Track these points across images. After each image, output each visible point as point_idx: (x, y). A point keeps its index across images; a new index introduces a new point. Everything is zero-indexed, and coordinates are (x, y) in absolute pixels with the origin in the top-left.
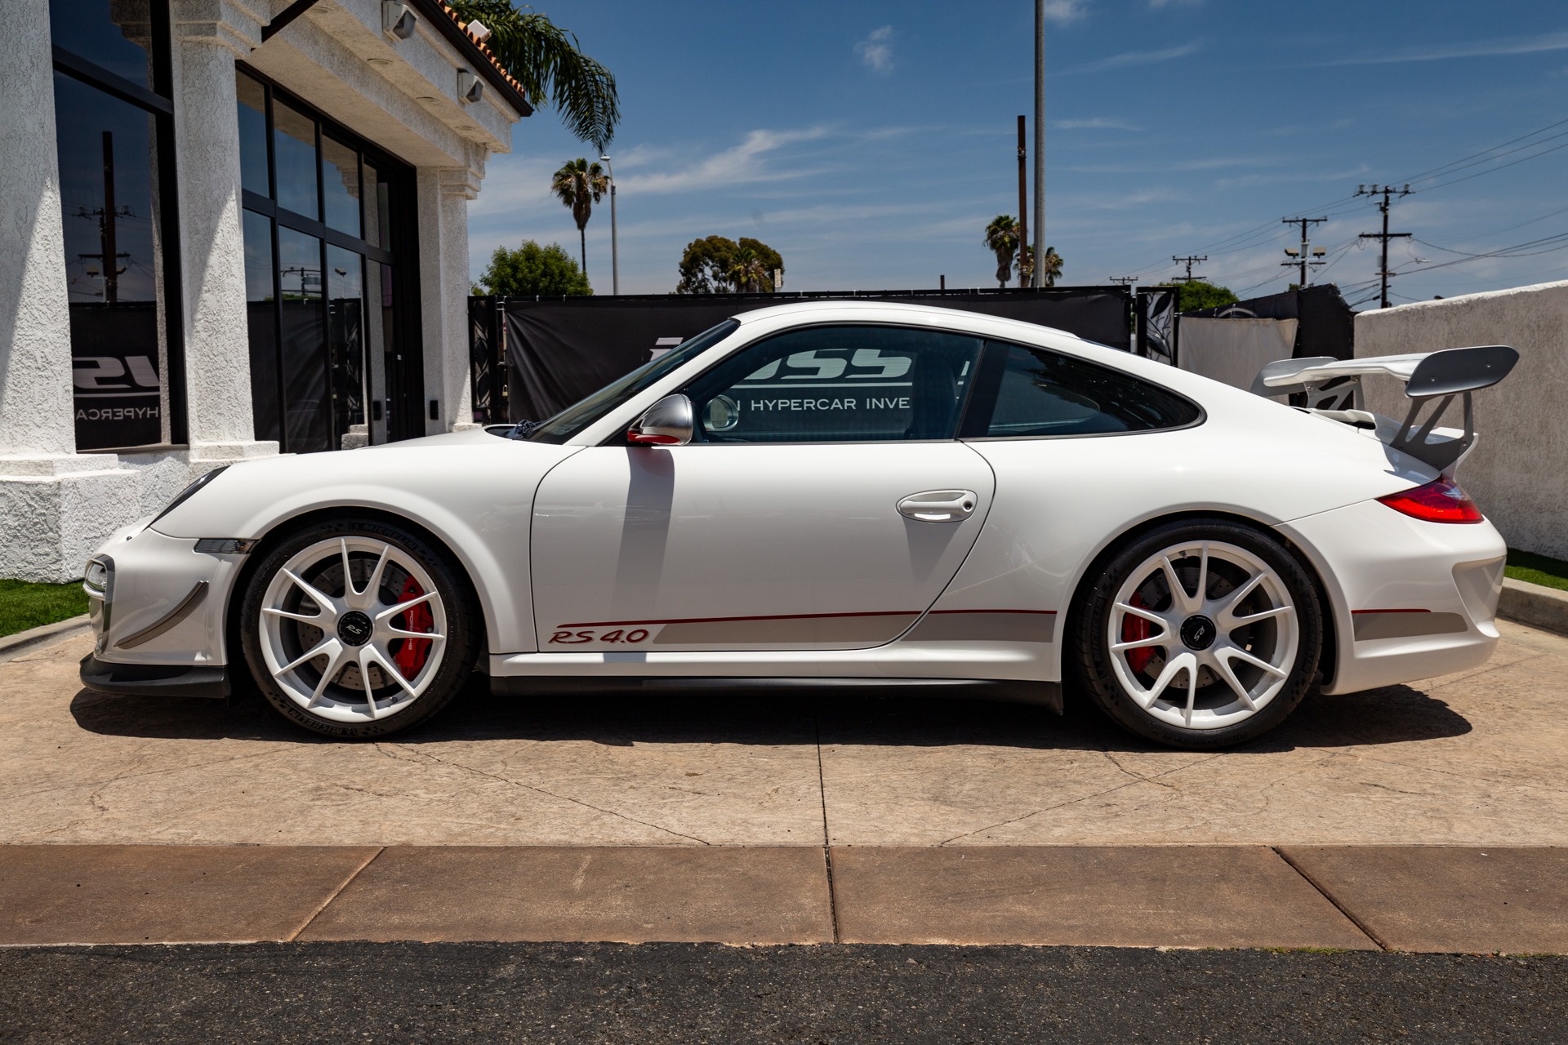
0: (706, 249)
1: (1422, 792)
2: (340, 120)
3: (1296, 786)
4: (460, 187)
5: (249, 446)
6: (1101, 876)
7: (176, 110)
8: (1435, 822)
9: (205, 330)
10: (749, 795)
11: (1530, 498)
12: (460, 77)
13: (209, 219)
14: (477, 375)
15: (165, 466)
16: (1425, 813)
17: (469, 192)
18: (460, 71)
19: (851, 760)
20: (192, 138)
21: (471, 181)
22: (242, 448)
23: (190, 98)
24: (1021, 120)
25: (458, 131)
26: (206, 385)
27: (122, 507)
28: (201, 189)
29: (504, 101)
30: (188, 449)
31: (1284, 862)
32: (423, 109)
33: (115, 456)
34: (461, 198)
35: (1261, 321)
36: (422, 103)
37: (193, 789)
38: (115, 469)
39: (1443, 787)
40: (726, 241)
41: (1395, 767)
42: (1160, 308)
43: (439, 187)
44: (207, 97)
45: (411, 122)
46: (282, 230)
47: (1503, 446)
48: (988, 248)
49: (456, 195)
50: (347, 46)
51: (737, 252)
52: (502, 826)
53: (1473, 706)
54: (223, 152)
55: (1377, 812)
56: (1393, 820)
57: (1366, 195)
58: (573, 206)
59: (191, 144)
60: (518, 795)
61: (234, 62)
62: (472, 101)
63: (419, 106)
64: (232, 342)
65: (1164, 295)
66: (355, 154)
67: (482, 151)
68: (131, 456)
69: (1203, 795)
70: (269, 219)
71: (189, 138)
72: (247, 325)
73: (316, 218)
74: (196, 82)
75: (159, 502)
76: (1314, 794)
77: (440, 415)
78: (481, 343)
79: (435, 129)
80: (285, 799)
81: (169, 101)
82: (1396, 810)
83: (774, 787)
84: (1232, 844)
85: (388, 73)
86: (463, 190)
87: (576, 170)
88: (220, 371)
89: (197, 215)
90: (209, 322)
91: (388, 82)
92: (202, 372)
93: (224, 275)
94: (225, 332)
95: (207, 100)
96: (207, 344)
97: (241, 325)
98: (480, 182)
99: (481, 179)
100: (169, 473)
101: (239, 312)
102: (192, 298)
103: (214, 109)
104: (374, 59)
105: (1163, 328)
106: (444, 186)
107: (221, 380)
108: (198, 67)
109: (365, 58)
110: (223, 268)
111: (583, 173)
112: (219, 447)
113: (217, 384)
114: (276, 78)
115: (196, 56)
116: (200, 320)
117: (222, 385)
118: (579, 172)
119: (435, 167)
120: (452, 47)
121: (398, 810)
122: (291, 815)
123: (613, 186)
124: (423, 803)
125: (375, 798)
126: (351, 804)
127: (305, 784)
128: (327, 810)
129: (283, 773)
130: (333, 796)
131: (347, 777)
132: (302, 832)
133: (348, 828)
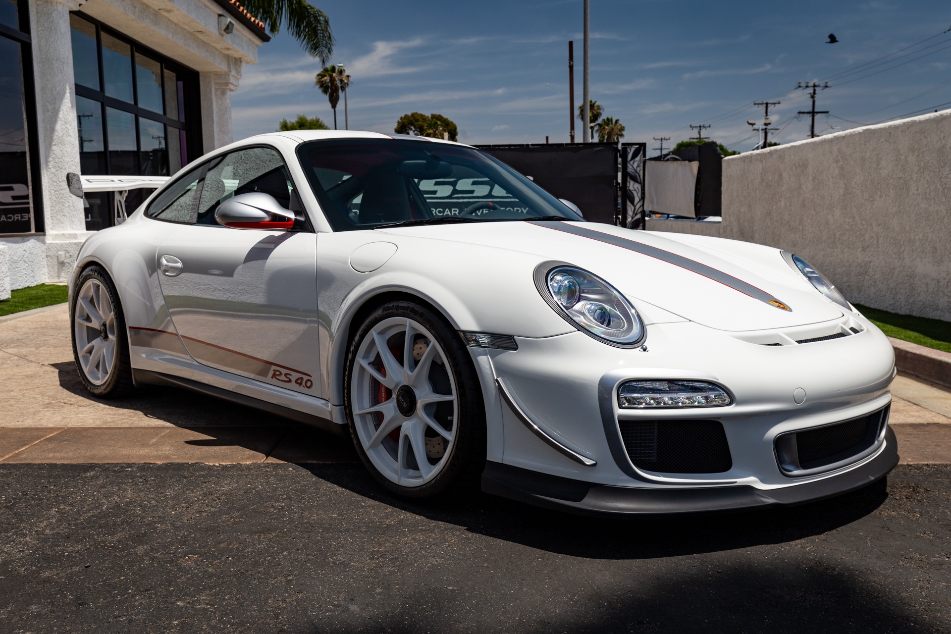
0: (410, 120)
2: (147, 45)
4: (224, 86)
5: (81, 234)
7: (32, 40)
9: (54, 167)
12: (220, 19)
13: (55, 103)
15: (30, 245)
17: (231, 87)
18: (220, 15)
20: (43, 56)
21: (232, 80)
22: (76, 235)
23: (41, 33)
24: (571, 43)
25: (223, 51)
26: (55, 199)
28: (49, 86)
29: (251, 33)
30: (45, 235)
32: (198, 38)
34: (227, 90)
36: (197, 34)
40: (422, 116)
42: (634, 156)
43: (213, 84)
45: (191, 46)
46: (109, 109)
49: (224, 89)
50: (144, 2)
51: (429, 122)
54: (62, 64)
57: (802, 88)
58: (328, 94)
59: (43, 60)
61: (69, 11)
62: (228, 33)
63: (195, 36)
65: (637, 148)
66: (159, 64)
67: (239, 63)
68: (8, 239)
70: (100, 103)
71: (42, 56)
73: (131, 102)
74: (45, 24)
75: (26, 265)
79: (207, 50)
80: (30, 408)
81: (28, 35)
85: (172, 16)
86: (227, 85)
87: (329, 72)
88: (64, 191)
89: (47, 101)
90: (56, 163)
91: (173, 22)
92: (52, 191)
93: (65, 136)
94: (65, 169)
95: (52, 34)
96: (55, 175)
97: (76, 164)
98: (238, 81)
99: (239, 79)
100: (33, 249)
101: (74, 157)
102: (46, 149)
103: (56, 40)
104: (163, 9)
105: (637, 167)
106: (216, 83)
107: (64, 196)
108: (46, 15)
109: (157, 8)
110: (64, 132)
111: (334, 75)
112: (63, 234)
113: (62, 198)
114: (102, 20)
115: (44, 9)
116: (51, 161)
117: (65, 199)
118: (332, 73)
119: (210, 72)
120: (213, 2)
121: (85, 412)
122: (28, 415)
123: (352, 81)
124: (100, 409)
125: (76, 407)
126: (63, 410)
127: (44, 401)
128: (48, 413)
129: (36, 397)
130: (55, 407)
131: (68, 398)
132: (29, 422)
133: (54, 420)
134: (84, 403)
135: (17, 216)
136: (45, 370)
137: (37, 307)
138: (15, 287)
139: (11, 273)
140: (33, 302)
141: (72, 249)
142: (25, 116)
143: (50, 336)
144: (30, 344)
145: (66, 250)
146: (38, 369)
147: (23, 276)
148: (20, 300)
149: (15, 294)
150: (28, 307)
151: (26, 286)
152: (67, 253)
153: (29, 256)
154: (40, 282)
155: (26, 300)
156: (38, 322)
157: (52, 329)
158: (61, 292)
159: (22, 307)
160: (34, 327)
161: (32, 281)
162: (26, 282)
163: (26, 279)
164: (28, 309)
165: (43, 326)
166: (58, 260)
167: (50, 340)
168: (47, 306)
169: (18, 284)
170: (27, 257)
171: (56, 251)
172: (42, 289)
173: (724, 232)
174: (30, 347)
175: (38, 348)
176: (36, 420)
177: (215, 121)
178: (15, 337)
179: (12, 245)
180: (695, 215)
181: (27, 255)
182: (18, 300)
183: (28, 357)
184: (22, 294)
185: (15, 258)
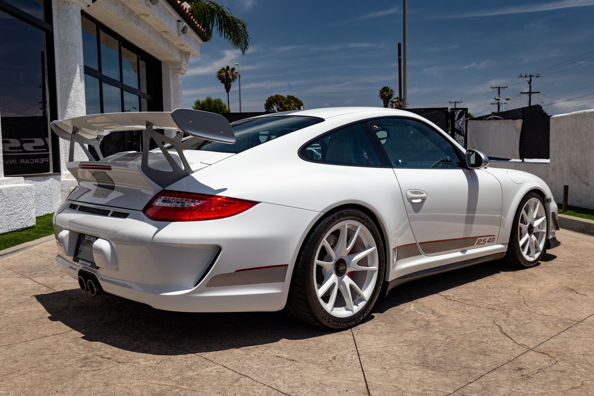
0: (274, 99)
2: (129, 40)
4: (178, 69)
7: (54, 30)
10: (320, 361)
12: (178, 23)
13: (69, 77)
15: (50, 182)
17: (183, 71)
18: (178, 21)
19: (370, 335)
20: (62, 42)
21: (183, 67)
23: (61, 25)
24: (399, 45)
25: (178, 46)
27: (25, 200)
28: (66, 64)
29: (197, 35)
30: (60, 175)
32: (164, 37)
33: (23, 178)
34: (179, 74)
35: (506, 121)
36: (163, 34)
37: (18, 358)
38: (22, 184)
40: (282, 96)
42: (460, 117)
43: (171, 69)
45: (158, 41)
46: (104, 84)
48: (380, 98)
49: (177, 73)
50: (131, 8)
51: (286, 100)
52: (184, 387)
54: (75, 48)
57: (523, 78)
58: (224, 84)
59: (61, 44)
60: (194, 362)
61: (80, 11)
62: (183, 34)
63: (161, 35)
65: (462, 112)
66: (136, 55)
67: (188, 55)
70: (98, 79)
71: (60, 42)
73: (119, 80)
74: (64, 18)
75: (47, 197)
79: (168, 45)
80: (67, 366)
81: (51, 26)
83: (333, 356)
85: (148, 20)
86: (180, 70)
87: (225, 70)
89: (64, 75)
91: (148, 24)
92: (66, 142)
93: (76, 101)
95: (68, 26)
98: (187, 69)
99: (187, 67)
100: (52, 185)
103: (71, 30)
104: (142, 14)
105: (461, 125)
106: (172, 69)
108: (64, 12)
109: (138, 13)
110: (76, 98)
111: (228, 72)
114: (101, 21)
115: (63, 7)
119: (169, 61)
120: (175, 11)
121: (127, 374)
122: (67, 379)
123: (240, 75)
124: (141, 369)
125: (116, 365)
126: (102, 370)
127: (81, 354)
128: (88, 375)
129: (70, 346)
130: (93, 364)
131: (104, 349)
132: (70, 392)
133: (97, 389)
134: (122, 357)
135: (36, 160)
138: (39, 215)
142: (47, 86)
147: (44, 207)
149: (39, 221)
150: (49, 233)
151: (46, 214)
153: (49, 191)
155: (47, 226)
159: (45, 232)
161: (50, 209)
162: (46, 210)
163: (46, 208)
169: (41, 212)
171: (68, 186)
173: (553, 170)
174: (56, 275)
175: (63, 276)
176: (76, 389)
177: (171, 95)
178: (42, 263)
179: (36, 182)
180: (519, 158)
181: (47, 190)
182: (42, 226)
183: (55, 288)
184: (44, 220)
185: (38, 193)
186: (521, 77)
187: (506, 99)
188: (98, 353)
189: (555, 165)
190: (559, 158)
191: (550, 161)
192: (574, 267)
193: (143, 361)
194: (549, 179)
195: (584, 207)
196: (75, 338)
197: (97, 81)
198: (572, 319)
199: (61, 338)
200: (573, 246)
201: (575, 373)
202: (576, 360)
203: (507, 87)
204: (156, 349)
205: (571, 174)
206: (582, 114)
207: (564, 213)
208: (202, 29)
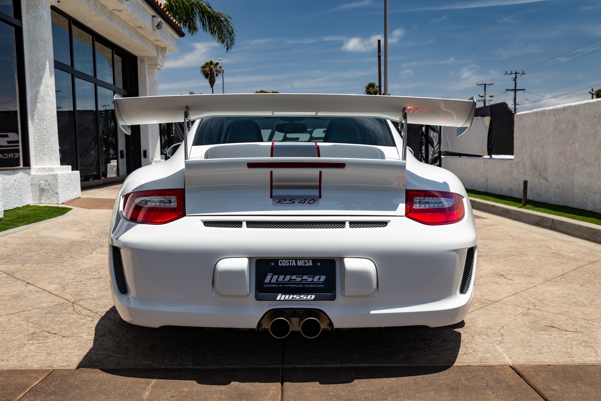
1: (576, 331)
2: (103, 35)
3: (514, 327)
4: (154, 64)
5: (57, 168)
6: (424, 386)
7: (24, 25)
8: (588, 349)
9: (38, 119)
11: (591, 188)
12: (153, 19)
13: (39, 72)
14: (163, 140)
15: (19, 176)
16: (581, 343)
17: (159, 67)
18: (153, 16)
20: (31, 38)
21: (159, 62)
22: (53, 168)
23: (30, 21)
24: (379, 41)
25: (154, 42)
26: (38, 142)
28: (35, 59)
29: (173, 30)
30: (30, 169)
31: (518, 376)
32: (138, 32)
34: (156, 69)
36: (137, 29)
39: (585, 328)
41: (559, 316)
43: (146, 64)
44: (37, 20)
45: (133, 37)
46: (76, 79)
47: (579, 166)
49: (153, 68)
50: (103, 3)
53: (586, 283)
54: (45, 44)
55: (557, 343)
56: (566, 348)
57: (508, 75)
58: (208, 79)
59: (31, 40)
61: (50, 6)
62: (158, 29)
63: (136, 30)
64: (49, 124)
66: (111, 50)
67: (164, 51)
69: (471, 333)
70: (71, 74)
72: (56, 117)
73: (93, 75)
74: (33, 14)
75: (16, 191)
76: (524, 332)
77: (147, 156)
78: (164, 127)
79: (144, 41)
80: (15, 340)
81: (21, 22)
82: (566, 342)
84: (489, 364)
85: (122, 15)
86: (156, 66)
87: (209, 65)
88: (44, 136)
89: (33, 70)
90: (40, 116)
91: (122, 20)
92: (36, 137)
93: (46, 96)
94: (46, 120)
95: (38, 21)
96: (38, 125)
97: (54, 117)
98: (163, 63)
99: (164, 62)
100: (21, 179)
101: (53, 111)
102: (32, 105)
103: (41, 25)
104: (115, 9)
106: (148, 64)
107: (45, 140)
108: (33, 7)
109: (111, 9)
110: (46, 93)
111: (212, 66)
112: (44, 168)
113: (43, 141)
114: (73, 16)
115: (33, 3)
116: (35, 115)
117: (45, 142)
118: (210, 66)
119: (145, 57)
120: (149, 6)
121: (69, 346)
122: (13, 350)
123: (223, 70)
124: (83, 342)
125: (60, 339)
126: (47, 343)
127: (29, 330)
128: (33, 347)
129: (21, 324)
130: (40, 338)
131: (52, 326)
132: (14, 361)
133: (39, 358)
134: (67, 333)
135: (10, 155)
136: (30, 289)
137: (23, 224)
138: (7, 208)
139: (4, 197)
140: (21, 220)
141: (50, 179)
142: (17, 82)
143: (34, 251)
144: (17, 260)
145: (46, 180)
146: (23, 288)
147: (14, 200)
148: (11, 218)
149: (7, 214)
150: (16, 225)
151: (15, 207)
152: (46, 182)
153: (18, 185)
154: (26, 204)
155: (15, 219)
156: (24, 238)
157: (36, 244)
158: (42, 212)
159: (12, 224)
160: (21, 243)
161: (20, 203)
162: (16, 204)
163: (16, 202)
164: (16, 226)
165: (28, 242)
166: (39, 187)
167: (33, 256)
168: (31, 223)
169: (10, 206)
170: (17, 185)
171: (38, 180)
172: (27, 209)
173: (517, 166)
174: (18, 263)
175: (24, 264)
176: (20, 358)
177: (147, 90)
178: (5, 253)
179: (5, 176)
180: (487, 154)
181: (16, 183)
182: (9, 219)
183: (15, 275)
184: (12, 213)
185: (7, 186)
186: (507, 74)
187: (490, 96)
188: (46, 330)
189: (518, 161)
190: (522, 155)
191: (515, 157)
192: (513, 255)
193: (86, 335)
194: (514, 175)
195: (544, 202)
196: (27, 317)
197: (70, 76)
198: (490, 300)
199: (13, 317)
200: (521, 237)
201: (472, 343)
202: (478, 332)
203: (493, 84)
204: (100, 326)
205: (532, 169)
206: (542, 111)
207: (523, 207)
208: (179, 24)
